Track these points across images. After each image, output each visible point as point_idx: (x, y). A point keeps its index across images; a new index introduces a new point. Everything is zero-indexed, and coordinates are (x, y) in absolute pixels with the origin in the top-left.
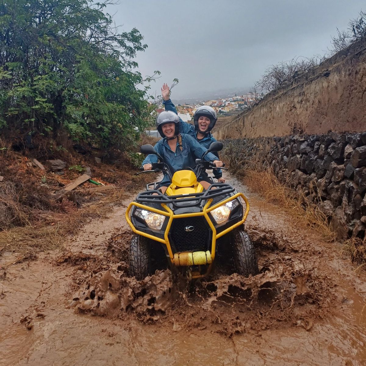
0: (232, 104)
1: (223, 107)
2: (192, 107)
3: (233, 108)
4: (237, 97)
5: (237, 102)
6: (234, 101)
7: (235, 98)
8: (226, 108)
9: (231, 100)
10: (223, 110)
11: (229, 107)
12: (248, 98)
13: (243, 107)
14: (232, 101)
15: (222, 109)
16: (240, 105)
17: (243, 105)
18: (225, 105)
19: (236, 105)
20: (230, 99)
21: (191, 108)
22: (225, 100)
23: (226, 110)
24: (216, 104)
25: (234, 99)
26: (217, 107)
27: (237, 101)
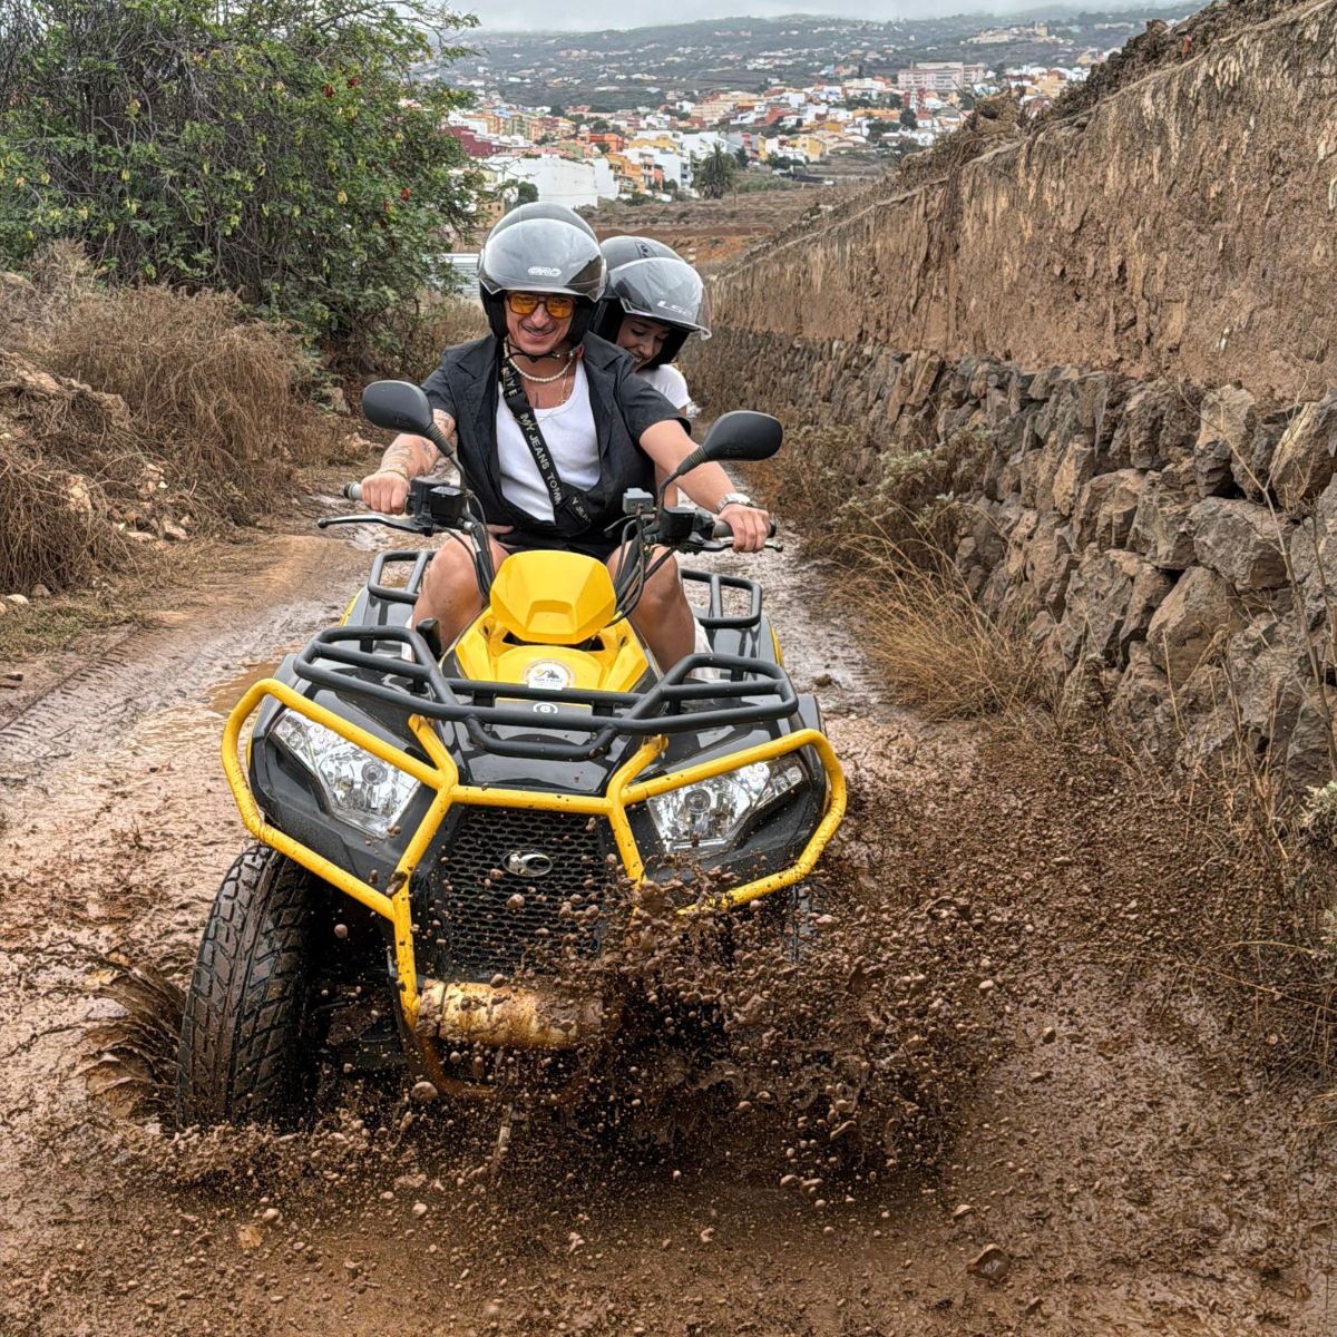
0: (834, 122)
1: (791, 132)
2: (623, 124)
3: (841, 140)
4: (868, 82)
5: (861, 111)
6: (851, 104)
7: (856, 87)
8: (802, 139)
9: (832, 98)
10: (789, 153)
11: (818, 134)
12: (922, 92)
13: (891, 139)
14: (837, 105)
15: (782, 143)
16: (877, 129)
17: (895, 128)
18: (799, 123)
19: (860, 126)
20: (827, 89)
21: (617, 130)
22: (800, 98)
23: (801, 150)
24: (750, 118)
25: (851, 93)
26: (755, 132)
27: (866, 104)
